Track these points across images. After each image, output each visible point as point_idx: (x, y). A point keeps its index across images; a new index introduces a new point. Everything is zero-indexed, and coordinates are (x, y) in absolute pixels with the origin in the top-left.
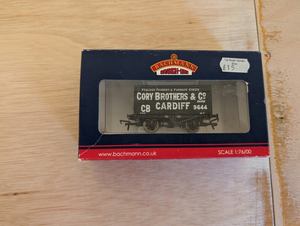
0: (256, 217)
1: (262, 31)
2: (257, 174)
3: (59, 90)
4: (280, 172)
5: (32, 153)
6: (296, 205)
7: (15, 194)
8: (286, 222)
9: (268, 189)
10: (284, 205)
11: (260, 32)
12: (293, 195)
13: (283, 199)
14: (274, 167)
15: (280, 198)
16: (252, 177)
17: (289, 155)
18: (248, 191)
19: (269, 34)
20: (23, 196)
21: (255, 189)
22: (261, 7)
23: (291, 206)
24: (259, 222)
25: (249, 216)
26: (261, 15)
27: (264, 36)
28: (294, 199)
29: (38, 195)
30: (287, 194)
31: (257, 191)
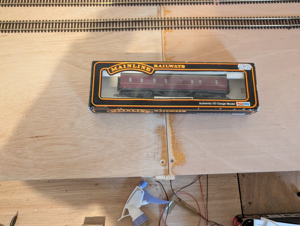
0: (158, 148)
1: (165, 57)
2: (159, 127)
3: (61, 87)
4: (171, 127)
5: (46, 117)
6: (180, 143)
7: (37, 137)
8: (174, 152)
9: (165, 135)
10: (173, 143)
11: (164, 57)
12: (178, 138)
13: (172, 140)
14: (168, 124)
15: (171, 139)
16: (157, 129)
17: (176, 118)
18: (155, 136)
19: (169, 58)
20: (40, 138)
21: (158, 135)
22: (165, 44)
23: (176, 143)
24: (159, 151)
25: (154, 148)
26: (165, 49)
27: (166, 59)
28: (179, 140)
29: (48, 137)
30: (175, 138)
31: (159, 136)
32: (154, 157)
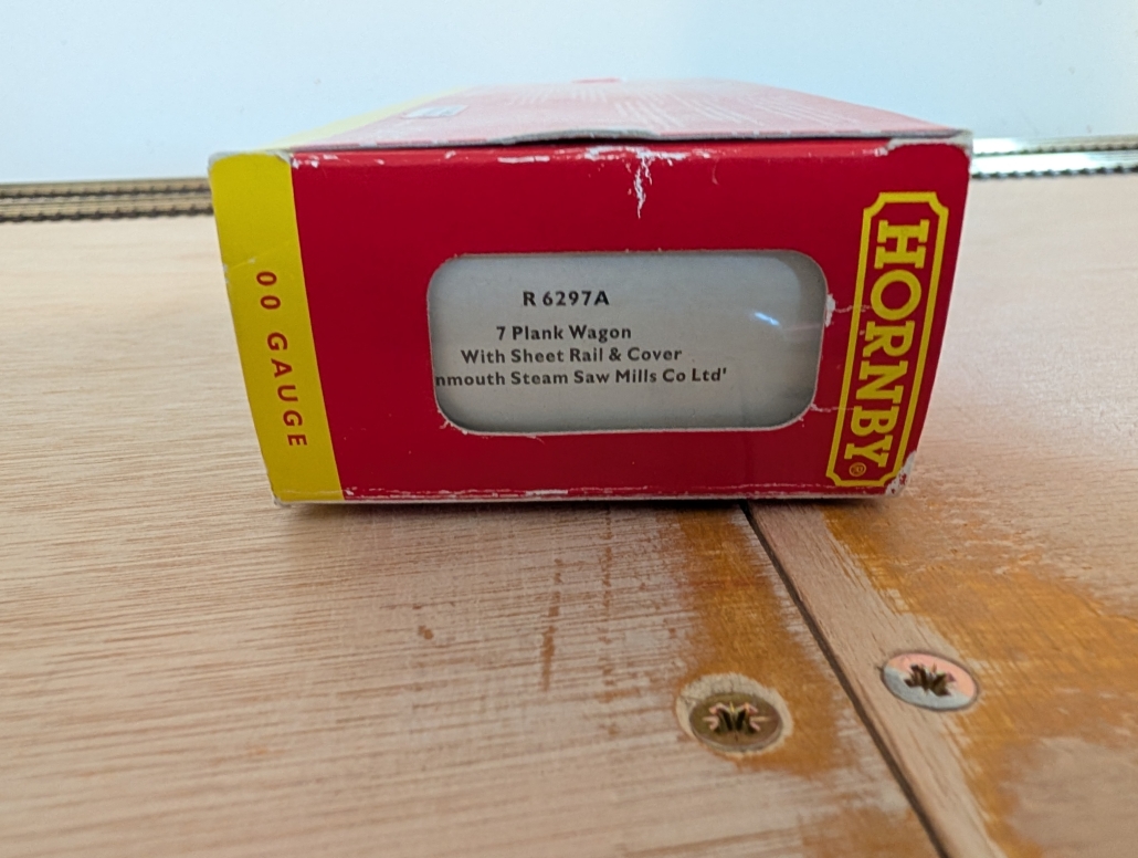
32: (549, 650)
